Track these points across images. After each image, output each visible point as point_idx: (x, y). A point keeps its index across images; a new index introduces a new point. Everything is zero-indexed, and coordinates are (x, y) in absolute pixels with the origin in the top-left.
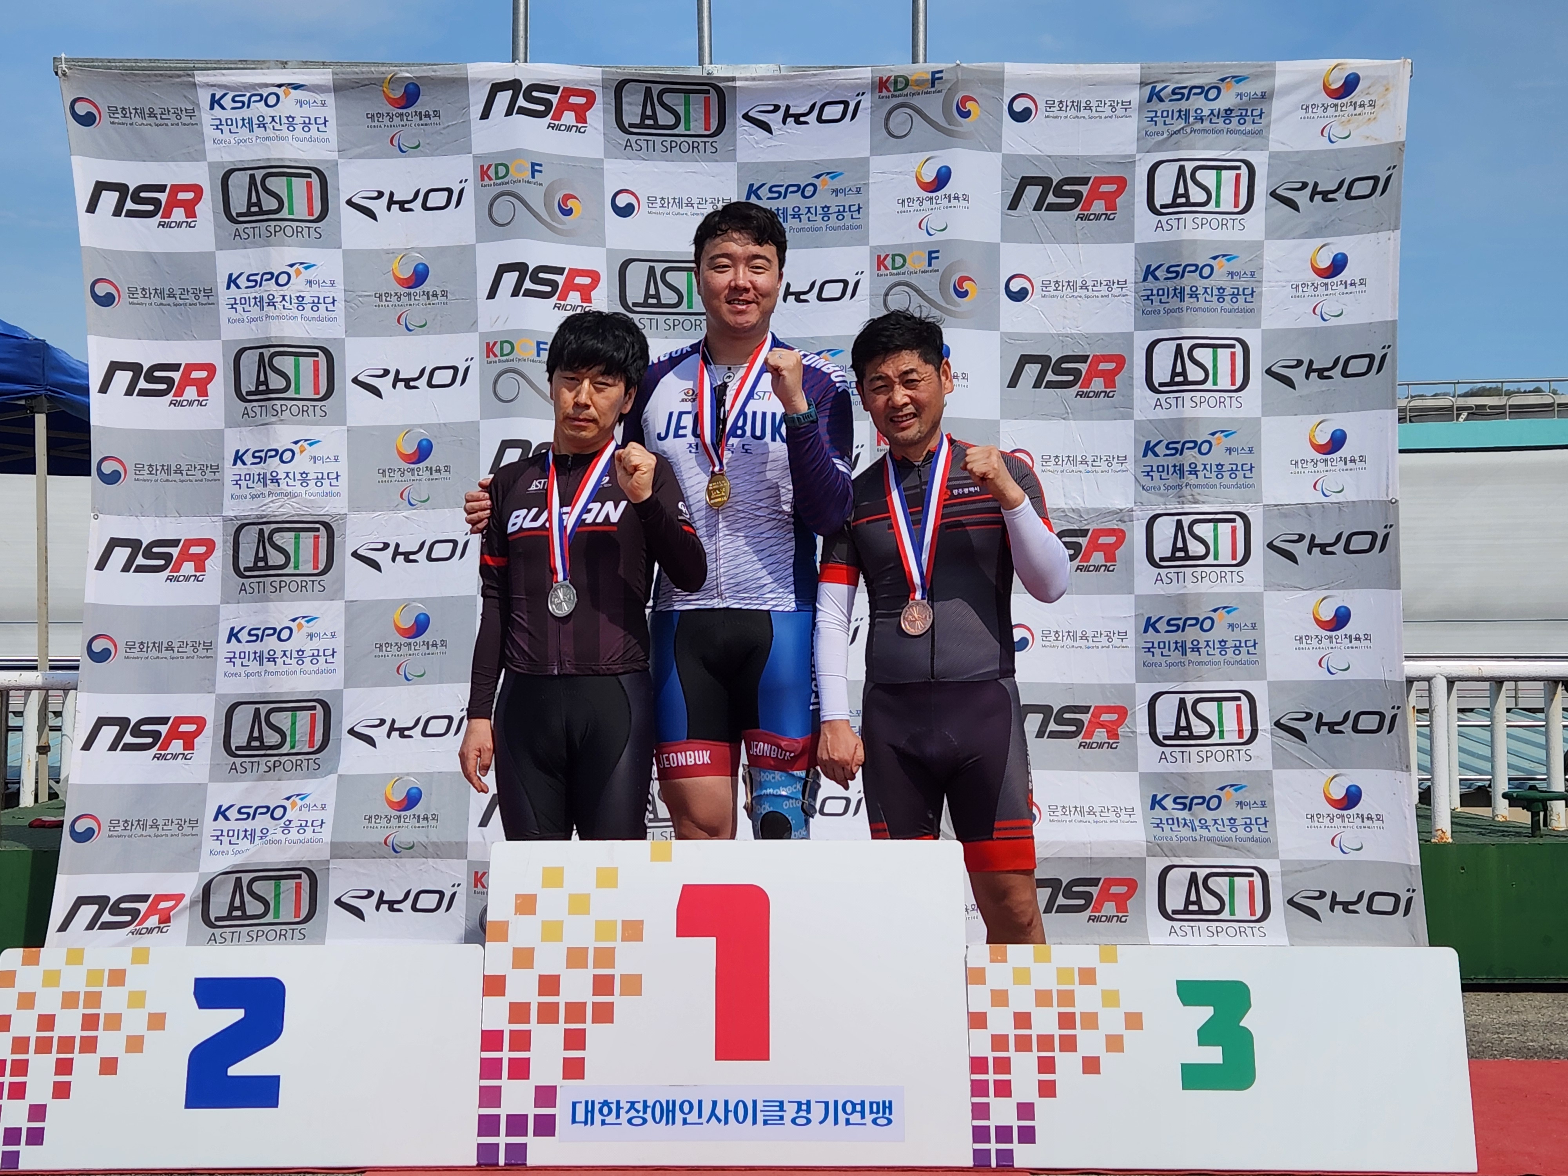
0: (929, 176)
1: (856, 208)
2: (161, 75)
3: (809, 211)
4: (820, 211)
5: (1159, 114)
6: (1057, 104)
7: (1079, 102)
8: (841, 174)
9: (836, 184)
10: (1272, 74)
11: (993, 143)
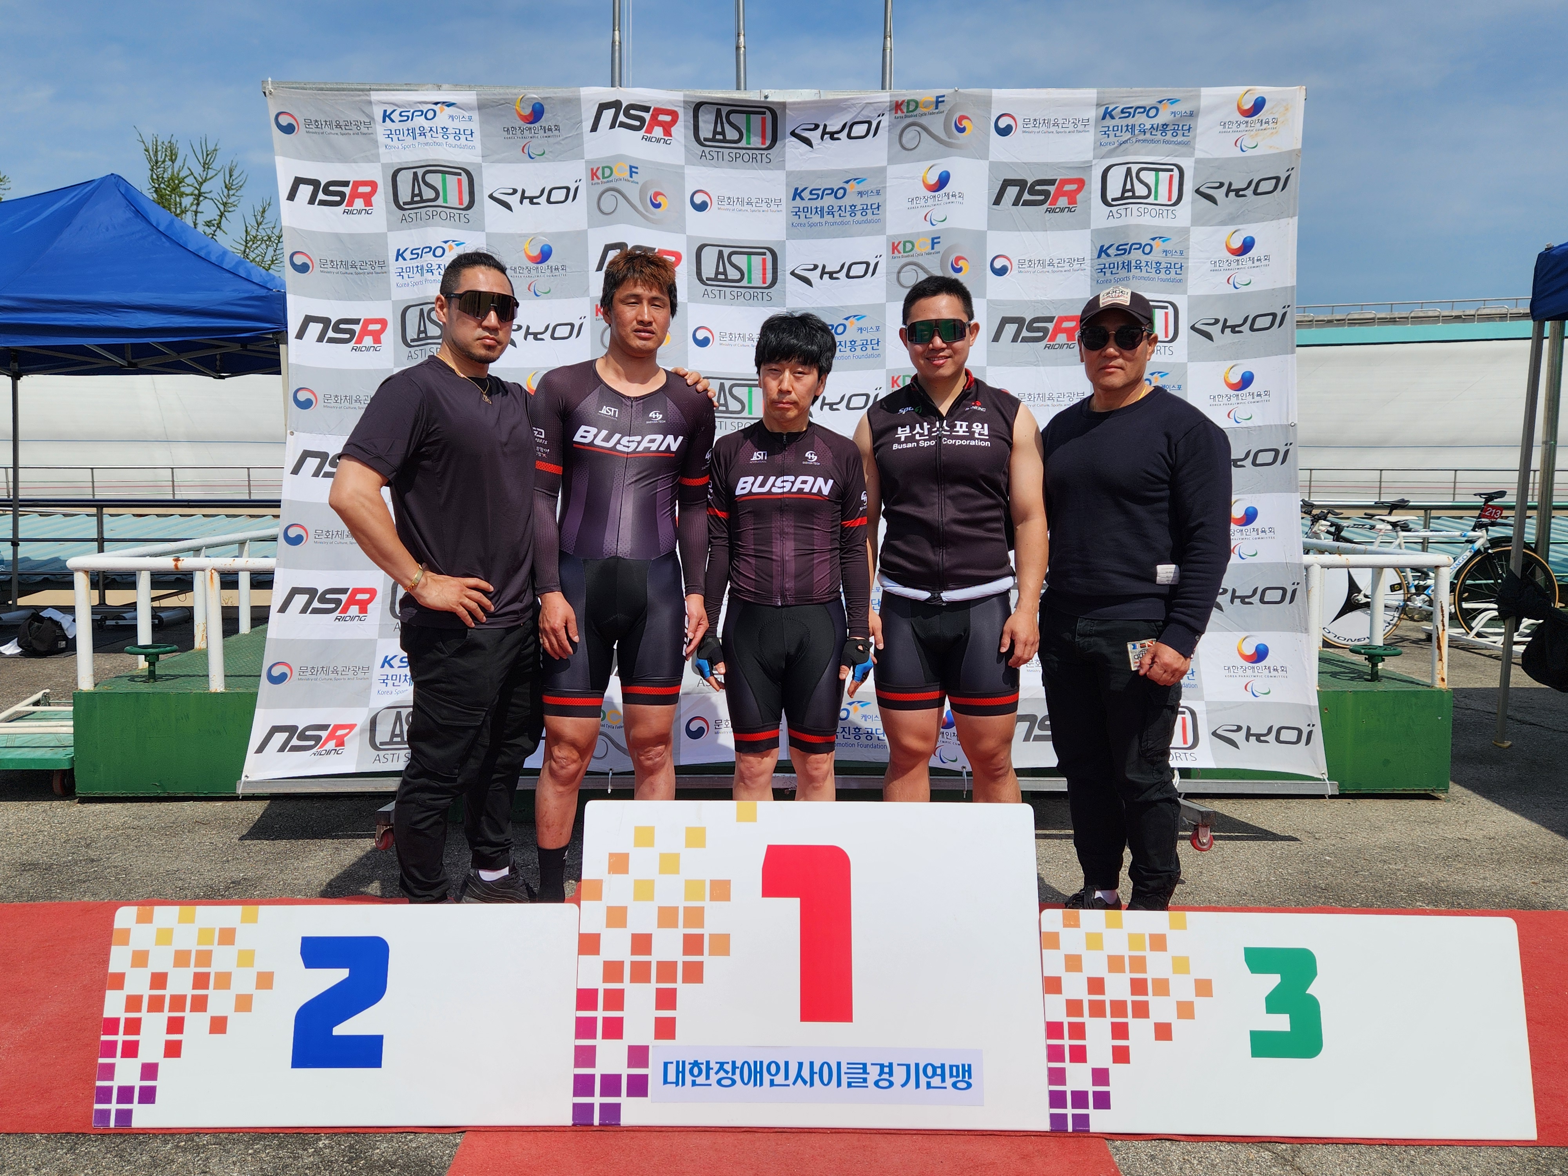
0: (933, 179)
1: (876, 206)
2: (345, 94)
3: (840, 209)
4: (848, 209)
5: (1111, 129)
6: (1032, 121)
7: (1049, 120)
8: (865, 180)
9: (861, 187)
10: (1198, 97)
11: (982, 153)
